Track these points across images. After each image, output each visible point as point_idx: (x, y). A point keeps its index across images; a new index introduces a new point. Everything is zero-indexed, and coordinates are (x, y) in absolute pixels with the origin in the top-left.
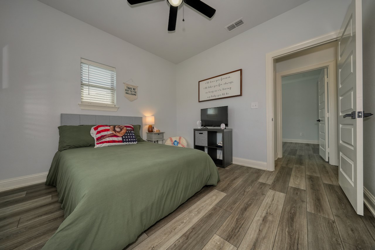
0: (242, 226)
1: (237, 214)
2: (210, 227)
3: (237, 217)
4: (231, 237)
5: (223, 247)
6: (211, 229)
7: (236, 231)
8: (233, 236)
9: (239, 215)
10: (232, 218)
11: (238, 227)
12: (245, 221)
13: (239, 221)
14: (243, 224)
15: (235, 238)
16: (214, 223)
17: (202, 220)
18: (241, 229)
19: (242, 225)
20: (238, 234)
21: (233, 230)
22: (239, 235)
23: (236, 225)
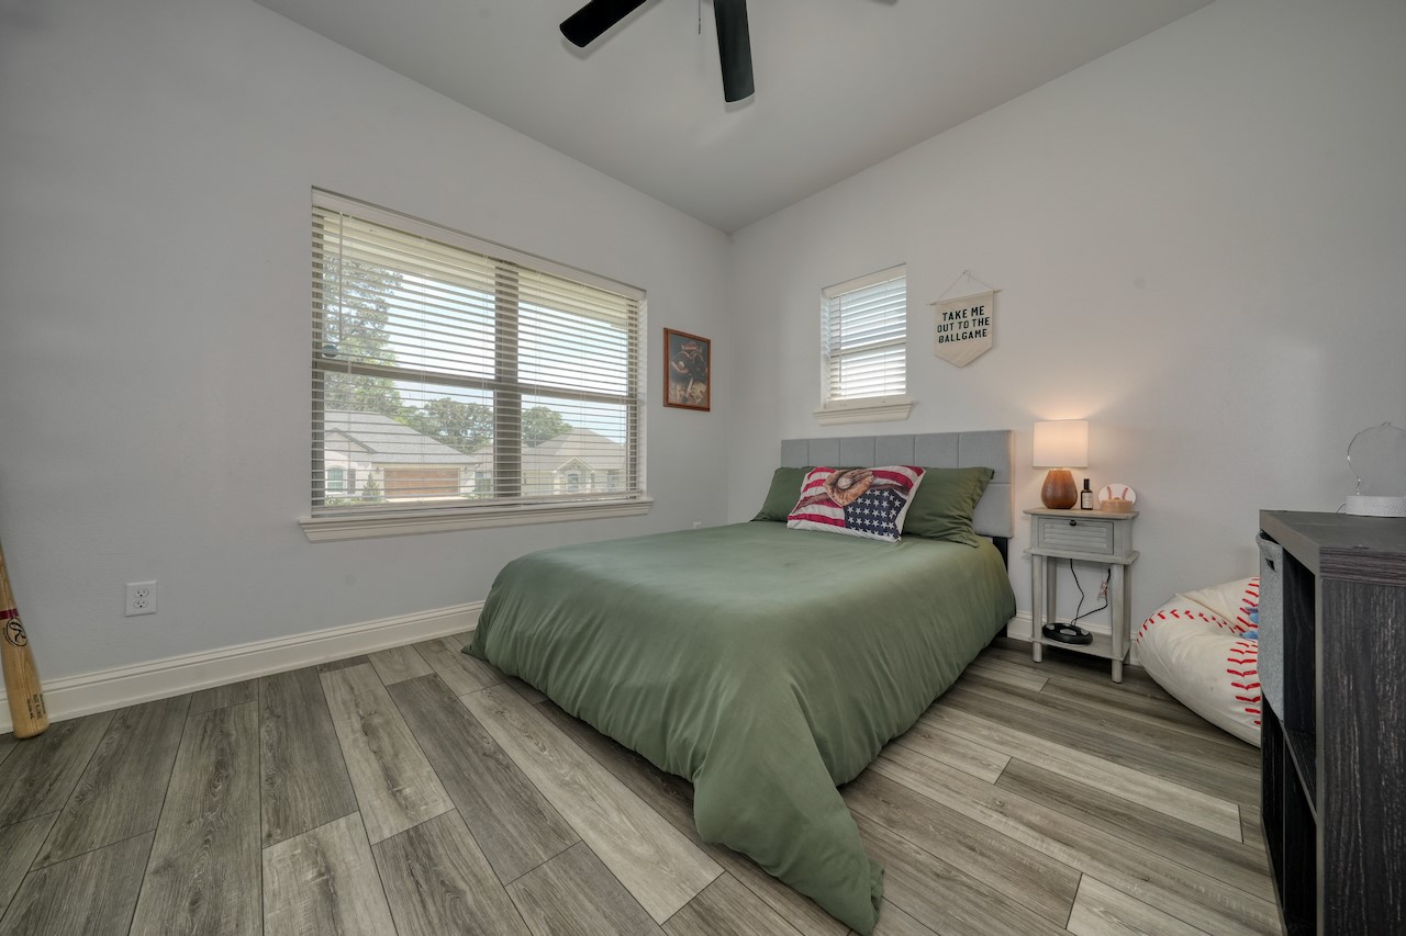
0: (415, 897)
1: (481, 909)
2: (484, 802)
3: (469, 898)
4: (412, 844)
5: (406, 814)
6: (477, 802)
7: (417, 868)
8: (410, 849)
9: (471, 914)
10: (475, 876)
11: (428, 880)
12: (430, 923)
13: (448, 897)
14: (424, 907)
15: (401, 853)
16: (494, 816)
17: (526, 787)
18: (411, 886)
19: (423, 902)
20: (404, 866)
21: (429, 857)
22: (398, 868)
23: (438, 875)
